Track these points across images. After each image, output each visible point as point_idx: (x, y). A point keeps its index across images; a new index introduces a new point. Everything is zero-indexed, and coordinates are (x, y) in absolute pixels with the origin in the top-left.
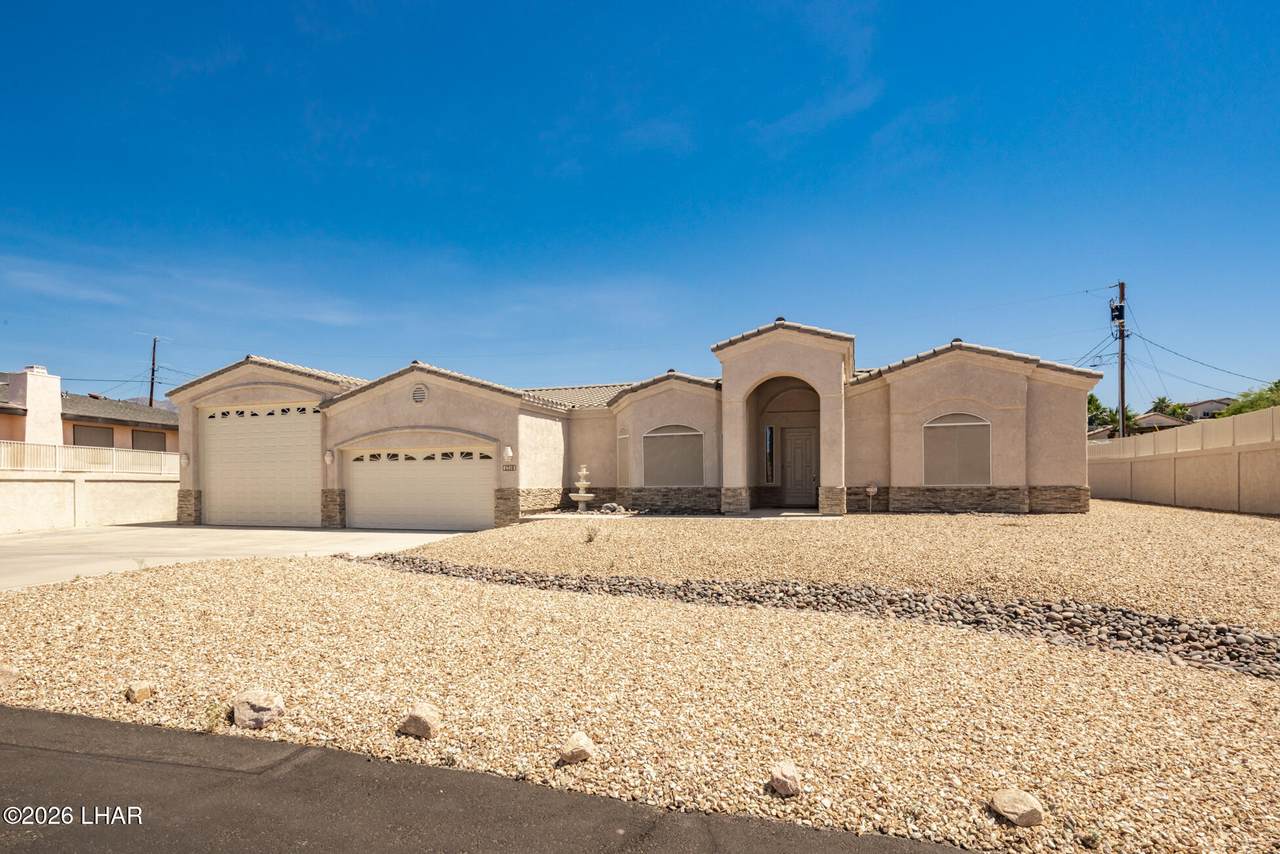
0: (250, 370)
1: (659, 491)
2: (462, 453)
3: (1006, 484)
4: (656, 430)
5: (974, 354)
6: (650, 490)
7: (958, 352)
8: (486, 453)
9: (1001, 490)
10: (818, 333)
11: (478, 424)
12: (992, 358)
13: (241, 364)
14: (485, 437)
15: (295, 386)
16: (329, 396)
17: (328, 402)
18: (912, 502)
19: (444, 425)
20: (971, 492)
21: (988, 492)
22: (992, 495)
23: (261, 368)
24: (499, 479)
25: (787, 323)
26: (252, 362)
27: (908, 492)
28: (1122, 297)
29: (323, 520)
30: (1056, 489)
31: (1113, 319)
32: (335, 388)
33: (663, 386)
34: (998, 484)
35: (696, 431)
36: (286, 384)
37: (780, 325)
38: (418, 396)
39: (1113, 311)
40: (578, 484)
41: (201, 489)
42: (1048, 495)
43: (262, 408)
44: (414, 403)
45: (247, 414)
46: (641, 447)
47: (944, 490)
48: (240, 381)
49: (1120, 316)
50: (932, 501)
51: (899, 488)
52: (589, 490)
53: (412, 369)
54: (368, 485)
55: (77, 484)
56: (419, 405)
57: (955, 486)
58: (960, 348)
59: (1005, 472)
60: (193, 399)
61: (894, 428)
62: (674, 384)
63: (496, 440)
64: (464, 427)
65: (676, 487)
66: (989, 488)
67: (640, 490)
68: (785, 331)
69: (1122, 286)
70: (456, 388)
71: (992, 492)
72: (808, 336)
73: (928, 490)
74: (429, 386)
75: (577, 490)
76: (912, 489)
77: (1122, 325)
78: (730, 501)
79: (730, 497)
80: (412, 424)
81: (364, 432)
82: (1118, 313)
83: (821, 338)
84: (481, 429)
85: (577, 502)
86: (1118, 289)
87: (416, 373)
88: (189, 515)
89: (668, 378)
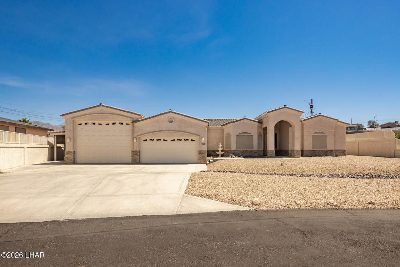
0: (101, 108)
1: (241, 151)
2: (185, 139)
3: (330, 149)
4: (240, 134)
5: (324, 117)
6: (238, 151)
7: (320, 116)
8: (193, 139)
9: (329, 150)
10: (295, 110)
11: (192, 130)
12: (328, 119)
13: (98, 106)
14: (195, 134)
15: (120, 115)
16: (135, 119)
17: (135, 121)
18: (309, 154)
19: (180, 130)
20: (323, 151)
21: (326, 151)
22: (327, 152)
23: (106, 108)
24: (200, 147)
25: (287, 107)
26: (102, 106)
27: (308, 151)
28: (312, 103)
29: (132, 161)
30: (340, 150)
31: (310, 108)
32: (139, 117)
33: (242, 121)
34: (328, 149)
35: (251, 134)
36: (117, 114)
37: (285, 107)
38: (171, 121)
39: (310, 106)
40: (219, 149)
41: (75, 150)
42: (338, 152)
43: (104, 122)
44: (169, 123)
45: (97, 124)
46: (235, 138)
47: (316, 151)
48: (95, 112)
49: (312, 108)
50: (313, 153)
51: (306, 150)
52: (222, 151)
53: (169, 112)
54: (148, 149)
55: (25, 149)
56: (171, 124)
57: (319, 149)
58: (321, 115)
59: (330, 146)
60: (73, 118)
61: (304, 135)
62: (246, 121)
63: (199, 135)
64: (188, 131)
65: (246, 150)
66: (326, 150)
67: (235, 151)
68: (287, 109)
69: (312, 100)
70: (184, 119)
71: (327, 151)
72: (293, 110)
73: (313, 151)
74: (174, 118)
75: (218, 151)
76: (309, 150)
77: (312, 110)
78: (271, 154)
79: (271, 153)
80: (168, 130)
81: (149, 132)
82: (311, 107)
83: (296, 111)
84: (193, 132)
85: (218, 154)
86: (311, 101)
87: (170, 113)
88: (71, 160)
89: (244, 119)
